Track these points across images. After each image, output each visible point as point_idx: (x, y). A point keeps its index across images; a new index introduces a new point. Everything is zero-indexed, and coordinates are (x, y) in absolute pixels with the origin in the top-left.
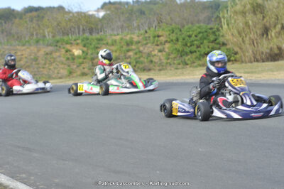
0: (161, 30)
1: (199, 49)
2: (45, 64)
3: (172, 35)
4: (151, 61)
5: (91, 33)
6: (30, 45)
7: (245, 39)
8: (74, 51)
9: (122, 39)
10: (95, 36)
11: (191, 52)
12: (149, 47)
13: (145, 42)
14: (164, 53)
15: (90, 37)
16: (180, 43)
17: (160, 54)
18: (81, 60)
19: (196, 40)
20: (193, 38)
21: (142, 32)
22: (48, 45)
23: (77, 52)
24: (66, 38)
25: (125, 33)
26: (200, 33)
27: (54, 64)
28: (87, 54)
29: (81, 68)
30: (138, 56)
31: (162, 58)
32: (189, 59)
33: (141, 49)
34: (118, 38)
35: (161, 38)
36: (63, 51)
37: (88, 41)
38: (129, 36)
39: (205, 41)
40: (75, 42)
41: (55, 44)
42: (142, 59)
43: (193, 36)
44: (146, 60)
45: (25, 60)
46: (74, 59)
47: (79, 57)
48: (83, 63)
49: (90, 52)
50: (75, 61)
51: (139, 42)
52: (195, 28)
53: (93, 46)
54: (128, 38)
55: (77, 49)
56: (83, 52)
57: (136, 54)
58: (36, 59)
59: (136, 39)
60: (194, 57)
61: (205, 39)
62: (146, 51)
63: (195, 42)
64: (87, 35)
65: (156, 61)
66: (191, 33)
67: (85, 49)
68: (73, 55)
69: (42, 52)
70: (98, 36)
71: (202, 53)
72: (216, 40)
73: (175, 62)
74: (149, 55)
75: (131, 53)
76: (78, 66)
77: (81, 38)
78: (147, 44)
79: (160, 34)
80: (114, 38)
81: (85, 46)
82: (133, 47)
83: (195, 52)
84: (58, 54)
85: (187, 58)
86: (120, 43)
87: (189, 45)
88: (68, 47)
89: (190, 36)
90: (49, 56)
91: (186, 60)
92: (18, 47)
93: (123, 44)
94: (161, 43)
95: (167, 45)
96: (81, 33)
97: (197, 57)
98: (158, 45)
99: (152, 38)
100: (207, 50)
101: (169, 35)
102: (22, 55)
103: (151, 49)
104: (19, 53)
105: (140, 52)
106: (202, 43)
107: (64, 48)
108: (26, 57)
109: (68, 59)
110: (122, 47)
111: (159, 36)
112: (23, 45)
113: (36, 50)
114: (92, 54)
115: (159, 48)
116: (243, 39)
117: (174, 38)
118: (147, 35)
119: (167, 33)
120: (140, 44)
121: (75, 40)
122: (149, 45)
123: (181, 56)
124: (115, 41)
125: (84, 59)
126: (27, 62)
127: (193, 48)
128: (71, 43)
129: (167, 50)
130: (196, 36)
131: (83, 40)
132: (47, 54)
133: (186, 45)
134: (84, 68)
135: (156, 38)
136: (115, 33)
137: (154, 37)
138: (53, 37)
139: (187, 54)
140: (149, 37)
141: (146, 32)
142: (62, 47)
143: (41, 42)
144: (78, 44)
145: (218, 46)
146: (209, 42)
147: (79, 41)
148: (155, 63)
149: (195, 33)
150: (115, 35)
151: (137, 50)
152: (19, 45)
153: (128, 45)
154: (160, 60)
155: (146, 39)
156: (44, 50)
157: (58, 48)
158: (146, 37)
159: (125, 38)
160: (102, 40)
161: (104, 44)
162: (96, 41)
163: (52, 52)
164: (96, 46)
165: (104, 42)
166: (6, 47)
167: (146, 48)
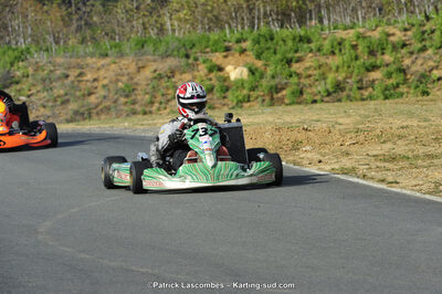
2: (152, 103)
5: (282, 23)
6: (122, 55)
8: (229, 68)
9: (360, 37)
12: (430, 59)
13: (419, 45)
15: (279, 32)
18: (245, 92)
22: (166, 55)
23: (235, 72)
24: (214, 36)
28: (262, 76)
30: (393, 81)
33: (407, 62)
34: (350, 35)
36: (202, 69)
37: (270, 44)
38: (379, 29)
40: (237, 47)
41: (183, 51)
45: (102, 92)
46: (227, 89)
47: (240, 84)
48: (247, 100)
49: (269, 72)
50: (229, 94)
51: (404, 45)
53: (279, 56)
54: (376, 35)
55: (237, 66)
56: (252, 72)
57: (389, 75)
58: (129, 92)
59: (398, 36)
62: (417, 68)
64: (276, 28)
67: (259, 64)
68: (226, 79)
69: (147, 73)
70: (301, 32)
78: (424, 49)
80: (341, 34)
81: (259, 56)
82: (388, 58)
84: (187, 76)
86: (355, 47)
88: (217, 58)
90: (164, 83)
92: (90, 60)
93: (360, 48)
99: (437, 36)
102: (95, 80)
103: (431, 64)
104: (89, 76)
105: (403, 71)
107: (204, 62)
108: (104, 86)
110: (357, 58)
112: (104, 56)
113: (133, 68)
114: (273, 77)
118: (427, 27)
120: (404, 51)
121: (238, 41)
122: (430, 52)
124: (341, 42)
125: (253, 89)
126: (105, 97)
128: (227, 49)
131: (257, 42)
132: (160, 77)
140: (433, 32)
141: (428, 18)
142: (201, 57)
143: (149, 48)
144: (243, 51)
147: (247, 45)
150: (346, 29)
151: (392, 68)
152: (92, 55)
153: (372, 53)
155: (423, 36)
156: (154, 66)
157: (191, 61)
158: (423, 33)
159: (369, 34)
160: (309, 41)
161: (311, 51)
162: (290, 43)
163: (173, 72)
164: (289, 56)
165: (313, 46)
166: (60, 60)
167: (419, 62)
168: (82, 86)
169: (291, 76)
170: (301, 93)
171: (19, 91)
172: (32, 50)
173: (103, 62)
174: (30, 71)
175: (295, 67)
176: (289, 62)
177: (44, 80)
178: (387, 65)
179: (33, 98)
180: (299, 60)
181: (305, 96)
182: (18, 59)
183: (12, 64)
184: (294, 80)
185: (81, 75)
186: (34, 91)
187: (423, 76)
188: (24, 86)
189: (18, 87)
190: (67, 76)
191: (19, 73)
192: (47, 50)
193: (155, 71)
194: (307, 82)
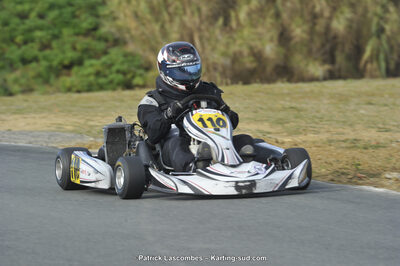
1: (47, 52)
7: (167, 26)
11: (25, 61)
19: (40, 28)
20: (33, 20)
26: (52, 7)
32: (16, 81)
39: (66, 32)
43: (33, 15)
60: (31, 73)
61: (67, 24)
63: (38, 34)
66: (26, 7)
71: (55, 63)
72: (95, 29)
83: (36, 59)
87: (19, 39)
89: (23, 16)
97: (39, 75)
100: (70, 55)
106: (56, 37)
116: (162, 27)
127: (32, 50)
130: (41, 16)
133: (12, 40)
139: (12, 66)
145: (101, 46)
146: (77, 34)
149: (39, 7)
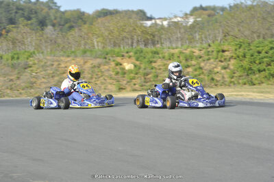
0: (226, 43)
2: (92, 78)
3: (238, 50)
4: (213, 79)
5: (145, 45)
6: (76, 56)
8: (125, 64)
9: (181, 53)
10: (151, 48)
12: (213, 64)
13: (207, 57)
14: (228, 70)
15: (145, 49)
16: (247, 60)
17: (223, 71)
18: (132, 75)
21: (205, 45)
22: (96, 57)
23: (128, 66)
24: (117, 50)
25: (185, 46)
27: (102, 78)
28: (140, 68)
29: (132, 84)
30: (197, 73)
31: (225, 76)
33: (202, 64)
34: (176, 51)
35: (226, 53)
36: (113, 64)
37: (142, 54)
38: (189, 50)
40: (127, 55)
41: (103, 56)
42: (202, 76)
44: (206, 78)
46: (125, 73)
47: (130, 71)
48: (134, 78)
49: (143, 66)
50: (126, 75)
51: (200, 57)
52: (266, 43)
53: (146, 60)
54: (188, 52)
55: (128, 63)
56: (135, 66)
57: (196, 70)
59: (197, 53)
62: (208, 67)
64: (142, 46)
65: (218, 79)
67: (138, 63)
68: (124, 69)
69: (89, 65)
70: (154, 49)
73: (240, 81)
74: (210, 72)
75: (190, 70)
76: (128, 82)
77: (134, 50)
78: (209, 59)
79: (225, 48)
80: (172, 51)
81: (137, 60)
82: (194, 62)
84: (106, 67)
85: (254, 77)
86: (179, 57)
88: (119, 59)
90: (96, 70)
91: (254, 80)
92: (62, 58)
93: (181, 58)
94: (225, 59)
95: (233, 61)
96: (135, 44)
98: (221, 61)
99: (215, 53)
101: (236, 50)
102: (66, 67)
103: (213, 66)
104: (63, 65)
105: (201, 68)
107: (114, 61)
109: (117, 73)
111: (223, 51)
112: (68, 56)
113: (82, 62)
114: (145, 69)
115: (223, 64)
117: (241, 54)
118: (210, 49)
119: (233, 48)
120: (201, 59)
121: (127, 53)
122: (212, 60)
123: (248, 75)
124: (173, 55)
125: (136, 74)
128: (123, 56)
129: (232, 67)
131: (136, 53)
132: (95, 67)
134: (135, 84)
135: (221, 53)
136: (174, 45)
137: (218, 52)
138: (104, 47)
140: (213, 52)
141: (209, 46)
142: (112, 59)
143: (88, 54)
144: (130, 57)
147: (131, 54)
148: (217, 81)
150: (173, 49)
151: (197, 66)
152: (63, 56)
153: (187, 60)
154: (223, 77)
155: (208, 53)
156: (91, 62)
157: (107, 60)
158: (209, 52)
159: (184, 51)
160: (158, 54)
161: (160, 58)
162: (151, 54)
163: (100, 65)
164: (151, 60)
165: (160, 55)
166: (48, 58)
167: (208, 64)
168: (60, 69)
169: (152, 69)
170: (157, 76)
171: (32, 70)
172: (36, 52)
173: (69, 59)
174: (36, 62)
175: (154, 65)
176: (151, 62)
177: (43, 66)
178: (194, 66)
179: (38, 74)
180: (155, 62)
181: (159, 78)
182: (30, 56)
183: (28, 59)
184: (154, 70)
185: (59, 64)
186: (38, 71)
187: (210, 71)
188: (34, 68)
189: (31, 69)
190: (53, 65)
191: (31, 63)
192: (42, 53)
193: (92, 64)
194: (159, 71)
